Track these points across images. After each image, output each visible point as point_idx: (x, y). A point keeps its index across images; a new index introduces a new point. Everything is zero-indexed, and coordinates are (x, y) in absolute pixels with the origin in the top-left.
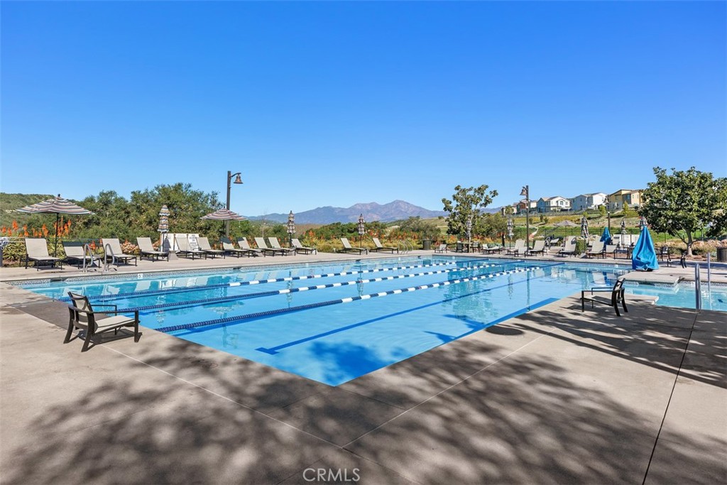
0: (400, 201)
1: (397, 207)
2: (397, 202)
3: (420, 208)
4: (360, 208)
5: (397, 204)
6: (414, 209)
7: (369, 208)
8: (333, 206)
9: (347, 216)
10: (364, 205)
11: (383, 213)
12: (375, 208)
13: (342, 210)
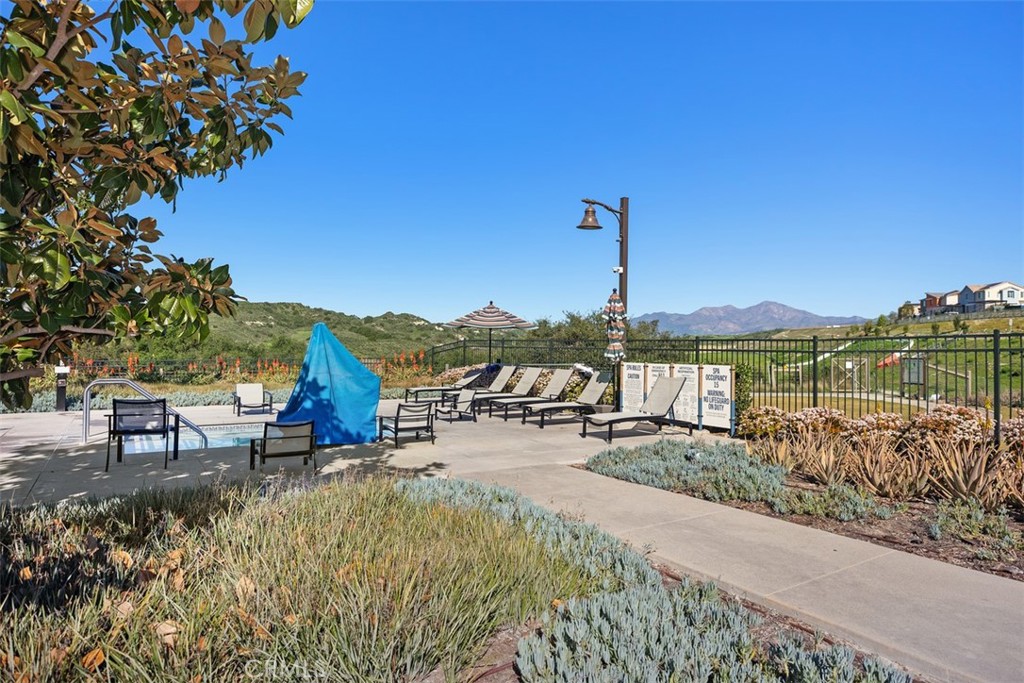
0: (771, 303)
1: (765, 312)
2: (767, 304)
3: (804, 312)
4: (708, 314)
5: (765, 308)
6: (794, 314)
7: (721, 313)
8: (668, 312)
9: (689, 326)
10: (714, 309)
11: (743, 320)
12: (731, 313)
13: (681, 317)
